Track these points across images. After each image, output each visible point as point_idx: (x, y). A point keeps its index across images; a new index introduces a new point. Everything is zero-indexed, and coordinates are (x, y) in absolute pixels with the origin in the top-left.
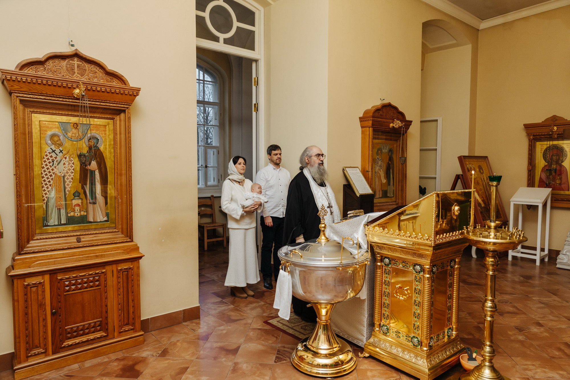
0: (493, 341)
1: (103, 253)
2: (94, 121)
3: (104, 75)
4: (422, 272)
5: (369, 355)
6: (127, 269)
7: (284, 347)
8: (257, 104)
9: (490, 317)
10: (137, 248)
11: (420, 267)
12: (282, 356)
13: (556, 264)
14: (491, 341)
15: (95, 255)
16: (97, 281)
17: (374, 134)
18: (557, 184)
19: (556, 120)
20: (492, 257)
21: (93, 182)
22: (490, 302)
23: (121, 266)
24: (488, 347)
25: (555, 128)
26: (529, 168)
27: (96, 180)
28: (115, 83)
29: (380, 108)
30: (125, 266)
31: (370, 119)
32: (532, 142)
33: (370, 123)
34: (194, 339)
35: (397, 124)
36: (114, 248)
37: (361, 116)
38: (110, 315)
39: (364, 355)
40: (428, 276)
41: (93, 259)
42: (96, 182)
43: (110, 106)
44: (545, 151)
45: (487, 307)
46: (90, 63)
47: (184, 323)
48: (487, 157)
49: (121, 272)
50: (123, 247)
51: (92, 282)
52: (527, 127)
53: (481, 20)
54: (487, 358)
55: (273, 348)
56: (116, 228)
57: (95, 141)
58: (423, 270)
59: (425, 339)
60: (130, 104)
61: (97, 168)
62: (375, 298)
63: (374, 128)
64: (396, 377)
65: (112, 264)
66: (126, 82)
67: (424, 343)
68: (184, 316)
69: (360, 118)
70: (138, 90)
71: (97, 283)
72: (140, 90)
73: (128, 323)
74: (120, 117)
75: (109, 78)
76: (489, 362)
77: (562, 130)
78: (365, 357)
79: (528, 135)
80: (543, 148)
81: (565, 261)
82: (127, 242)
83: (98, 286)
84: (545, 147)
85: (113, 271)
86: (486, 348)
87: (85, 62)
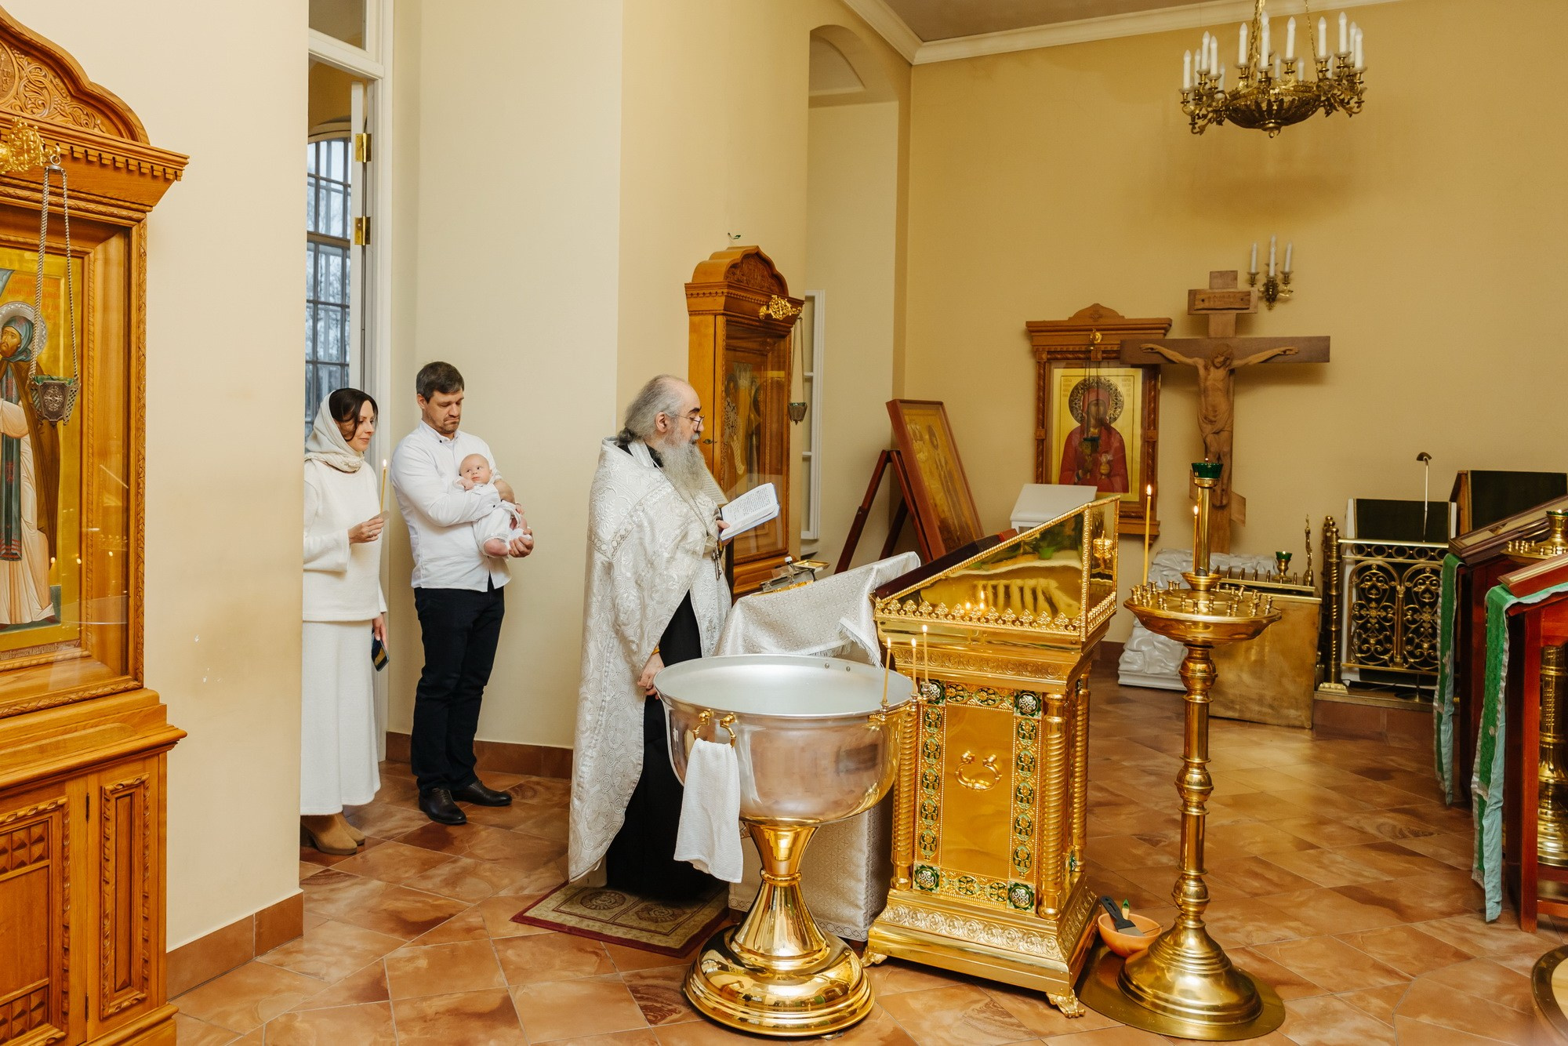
0: (1205, 866)
1: (60, 738)
2: (21, 260)
3: (69, 98)
4: (1039, 710)
5: (885, 957)
6: (130, 786)
7: (642, 977)
8: (368, 220)
9: (1198, 807)
10: (157, 712)
11: (1034, 699)
12: (657, 1001)
13: (1118, 677)
14: (1200, 867)
15: (36, 747)
16: (40, 839)
17: (728, 337)
18: (1102, 474)
19: (1101, 316)
20: (1202, 659)
21: (11, 480)
22: (1196, 771)
23: (112, 780)
24: (1192, 883)
25: (1098, 335)
26: (1040, 436)
27: (23, 474)
28: (99, 129)
29: (739, 261)
30: (124, 776)
31: (719, 291)
32: (1044, 369)
33: (720, 302)
34: (340, 1003)
35: (778, 309)
36: (91, 715)
37: (689, 280)
38: (74, 959)
39: (873, 960)
40: (1057, 720)
41: (30, 762)
42: (22, 481)
43: (87, 211)
44: (1073, 392)
45: (1189, 783)
46: (27, 54)
47: (260, 959)
48: (941, 404)
49: (114, 801)
50: (118, 709)
51: (22, 845)
52: (1034, 330)
53: (920, 41)
54: (1191, 909)
55: (615, 986)
56: (80, 645)
57: (23, 330)
58: (1043, 705)
59: (1051, 884)
60: (148, 208)
61: (27, 429)
62: (898, 795)
63: (729, 318)
64: (981, 1000)
65: (86, 775)
66: (138, 131)
67: (1047, 896)
68: (259, 935)
69: (688, 287)
70: (180, 162)
71: (37, 850)
72: (185, 164)
73: (128, 981)
74: (106, 252)
75: (80, 111)
76: (1195, 921)
77: (1119, 342)
78: (874, 965)
79: (1036, 351)
80: (1069, 385)
81: (1135, 667)
82: (126, 690)
83: (40, 858)
84: (1075, 382)
85: (88, 798)
86: (1188, 885)
87: (10, 48)
